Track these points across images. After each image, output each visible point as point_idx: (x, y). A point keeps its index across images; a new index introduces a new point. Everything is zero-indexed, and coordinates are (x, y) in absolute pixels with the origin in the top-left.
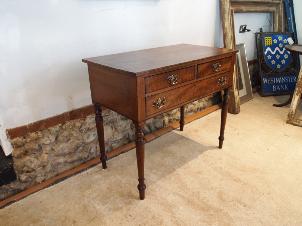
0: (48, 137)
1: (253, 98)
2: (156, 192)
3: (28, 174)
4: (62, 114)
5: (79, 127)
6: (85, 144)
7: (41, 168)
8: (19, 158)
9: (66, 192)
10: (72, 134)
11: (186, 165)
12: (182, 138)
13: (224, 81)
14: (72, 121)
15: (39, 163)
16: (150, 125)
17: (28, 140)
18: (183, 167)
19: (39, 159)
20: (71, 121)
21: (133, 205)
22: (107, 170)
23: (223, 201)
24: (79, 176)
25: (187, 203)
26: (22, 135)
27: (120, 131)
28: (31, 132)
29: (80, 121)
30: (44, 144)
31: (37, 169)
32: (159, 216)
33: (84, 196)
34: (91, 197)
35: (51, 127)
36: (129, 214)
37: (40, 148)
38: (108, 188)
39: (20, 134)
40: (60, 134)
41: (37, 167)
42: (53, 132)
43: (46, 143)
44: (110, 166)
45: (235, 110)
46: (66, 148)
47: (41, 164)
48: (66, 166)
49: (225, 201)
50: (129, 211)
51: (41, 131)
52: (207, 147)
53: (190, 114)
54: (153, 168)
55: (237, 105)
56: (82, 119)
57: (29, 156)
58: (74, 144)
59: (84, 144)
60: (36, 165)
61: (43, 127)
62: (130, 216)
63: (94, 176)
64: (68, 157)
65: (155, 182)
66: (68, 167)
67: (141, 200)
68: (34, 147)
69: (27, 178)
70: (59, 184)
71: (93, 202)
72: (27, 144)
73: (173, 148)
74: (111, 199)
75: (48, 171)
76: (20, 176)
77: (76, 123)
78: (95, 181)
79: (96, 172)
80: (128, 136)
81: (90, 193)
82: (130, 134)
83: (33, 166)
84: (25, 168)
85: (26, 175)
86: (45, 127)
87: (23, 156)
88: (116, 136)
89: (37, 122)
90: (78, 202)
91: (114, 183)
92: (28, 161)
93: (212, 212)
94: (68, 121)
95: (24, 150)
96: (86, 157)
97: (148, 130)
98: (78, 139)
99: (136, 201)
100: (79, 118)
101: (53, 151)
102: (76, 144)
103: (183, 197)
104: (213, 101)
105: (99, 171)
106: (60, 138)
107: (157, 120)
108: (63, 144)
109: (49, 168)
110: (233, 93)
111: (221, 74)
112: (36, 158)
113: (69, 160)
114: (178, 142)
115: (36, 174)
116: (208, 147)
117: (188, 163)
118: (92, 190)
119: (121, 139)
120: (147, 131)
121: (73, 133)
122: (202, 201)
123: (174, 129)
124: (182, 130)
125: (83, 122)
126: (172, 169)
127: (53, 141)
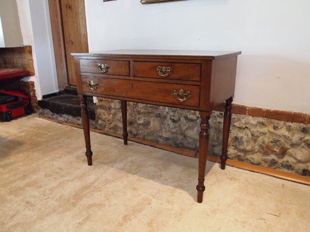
2: (99, 169)
3: (102, 121)
7: (109, 122)
15: (109, 118)
32: (70, 174)
37: (110, 109)
41: (107, 120)
43: (112, 107)
50: (76, 162)
54: (134, 163)
57: (104, 110)
65: (112, 167)
69: (102, 124)
76: (99, 120)
80: (177, 140)
83: (104, 117)
84: (100, 117)
87: (102, 108)
88: (163, 133)
91: (108, 151)
92: (103, 113)
98: (132, 116)
101: (117, 116)
102: (129, 119)
109: (112, 125)
111: (177, 84)
112: (108, 114)
115: (106, 124)
121: (128, 108)
124: (222, 167)
127: (117, 108)
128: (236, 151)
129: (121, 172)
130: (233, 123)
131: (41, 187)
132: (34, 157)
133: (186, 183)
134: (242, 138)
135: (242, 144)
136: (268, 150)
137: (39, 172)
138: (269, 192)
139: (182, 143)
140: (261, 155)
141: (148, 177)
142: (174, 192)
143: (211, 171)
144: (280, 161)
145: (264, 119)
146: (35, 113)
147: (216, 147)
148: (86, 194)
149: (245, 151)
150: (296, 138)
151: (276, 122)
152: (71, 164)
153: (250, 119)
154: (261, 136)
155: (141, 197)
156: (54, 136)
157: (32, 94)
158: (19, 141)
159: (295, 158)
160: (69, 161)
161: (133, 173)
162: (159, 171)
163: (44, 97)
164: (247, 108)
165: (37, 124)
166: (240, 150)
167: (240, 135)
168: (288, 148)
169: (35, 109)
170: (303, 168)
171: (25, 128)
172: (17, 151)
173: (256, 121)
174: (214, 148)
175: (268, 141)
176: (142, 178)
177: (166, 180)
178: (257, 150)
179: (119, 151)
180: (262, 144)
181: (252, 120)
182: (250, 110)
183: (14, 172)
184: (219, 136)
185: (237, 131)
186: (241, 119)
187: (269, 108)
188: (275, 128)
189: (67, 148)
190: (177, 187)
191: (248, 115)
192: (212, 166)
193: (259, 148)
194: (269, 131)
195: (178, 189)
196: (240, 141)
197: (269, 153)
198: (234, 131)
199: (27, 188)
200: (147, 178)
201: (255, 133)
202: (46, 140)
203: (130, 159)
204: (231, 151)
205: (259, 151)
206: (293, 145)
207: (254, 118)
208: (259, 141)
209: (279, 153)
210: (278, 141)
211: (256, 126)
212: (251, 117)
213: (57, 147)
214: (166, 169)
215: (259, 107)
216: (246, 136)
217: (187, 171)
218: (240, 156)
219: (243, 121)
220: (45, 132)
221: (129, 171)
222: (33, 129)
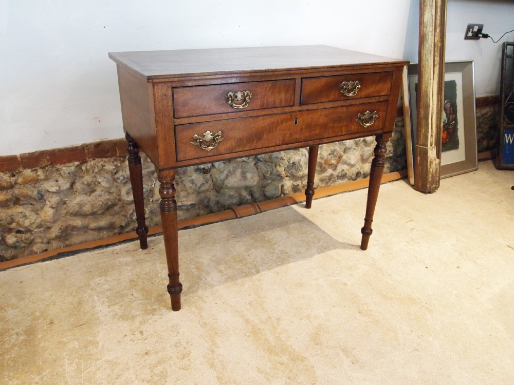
0: (57, 181)
1: (476, 170)
2: (205, 302)
3: (18, 235)
4: (81, 146)
5: (112, 173)
6: (123, 203)
7: (43, 229)
8: (6, 206)
9: (65, 274)
10: (99, 183)
11: (284, 267)
12: (304, 219)
13: (371, 118)
14: (99, 160)
15: (39, 220)
16: (252, 189)
17: (20, 180)
18: (277, 269)
19: (40, 214)
20: (97, 160)
21: (155, 317)
22: (146, 252)
23: (317, 344)
24: (98, 254)
25: (248, 332)
26: (9, 170)
27: (192, 191)
28: (25, 168)
29: (113, 162)
30: (48, 191)
31: (35, 230)
32: (188, 343)
33: (89, 285)
34: (98, 289)
35: (61, 164)
36: (141, 329)
37: (41, 197)
38: (132, 281)
39: (5, 168)
40: (77, 178)
41: (34, 226)
42: (65, 173)
43: (50, 190)
44: (154, 245)
45: (426, 185)
46: (87, 204)
47: (43, 223)
48: (87, 234)
49: (321, 345)
50: (144, 324)
51: (43, 168)
52: (339, 242)
53: (340, 181)
54: (223, 262)
55: (430, 176)
56: (118, 159)
57: (22, 207)
58: (101, 199)
59: (120, 203)
60: (34, 223)
61: (45, 162)
62: (141, 333)
63: (120, 257)
64: (92, 220)
65: (212, 286)
66: (90, 236)
67: (173, 311)
68: (29, 192)
69: (17, 242)
70: (62, 260)
71: (96, 298)
72: (18, 186)
73: (277, 235)
74: (126, 300)
75: (53, 236)
76: (5, 237)
77: (106, 164)
78: (117, 266)
79: (127, 251)
80: (208, 202)
81: (99, 283)
82: (212, 199)
83: (27, 223)
84: (14, 225)
85: (16, 237)
86: (50, 163)
87: (12, 204)
88: (184, 199)
89: (36, 152)
90: (74, 293)
91: (146, 274)
92: (21, 215)
93: (285, 359)
94: (91, 159)
95: (13, 196)
96: (123, 224)
97: (249, 197)
98: (110, 192)
99: (164, 310)
100: (111, 157)
101: (65, 206)
102: (105, 200)
103: (247, 321)
104: (394, 164)
105: (134, 251)
106: (78, 186)
107: (267, 182)
108: (83, 196)
109: (55, 231)
110: (426, 152)
111: (363, 104)
112: (36, 212)
113: (93, 225)
114: (290, 226)
115: (32, 237)
116: (342, 243)
117: (289, 265)
118: (106, 280)
119: (192, 204)
120: (245, 199)
121: (100, 180)
122: (277, 335)
123: (296, 203)
124: (308, 206)
125: (119, 165)
126: (254, 271)
127: (65, 188)
128: (292, 181)
129: (239, 282)
134: (300, 161)
135: (300, 169)
139: (218, 202)
141: (279, 264)
142: (333, 257)
143: (306, 216)
144: (336, 173)
147: (267, 187)
155: (325, 286)
159: (349, 164)
166: (296, 179)
167: (296, 158)
168: (342, 155)
170: (356, 172)
175: (327, 154)
180: (321, 161)
196: (298, 167)
197: (327, 168)
198: (289, 156)
204: (287, 184)
206: (344, 151)
209: (335, 164)
210: (335, 151)
214: (269, 242)
216: (304, 157)
217: (290, 230)
218: (298, 185)
221: (246, 274)
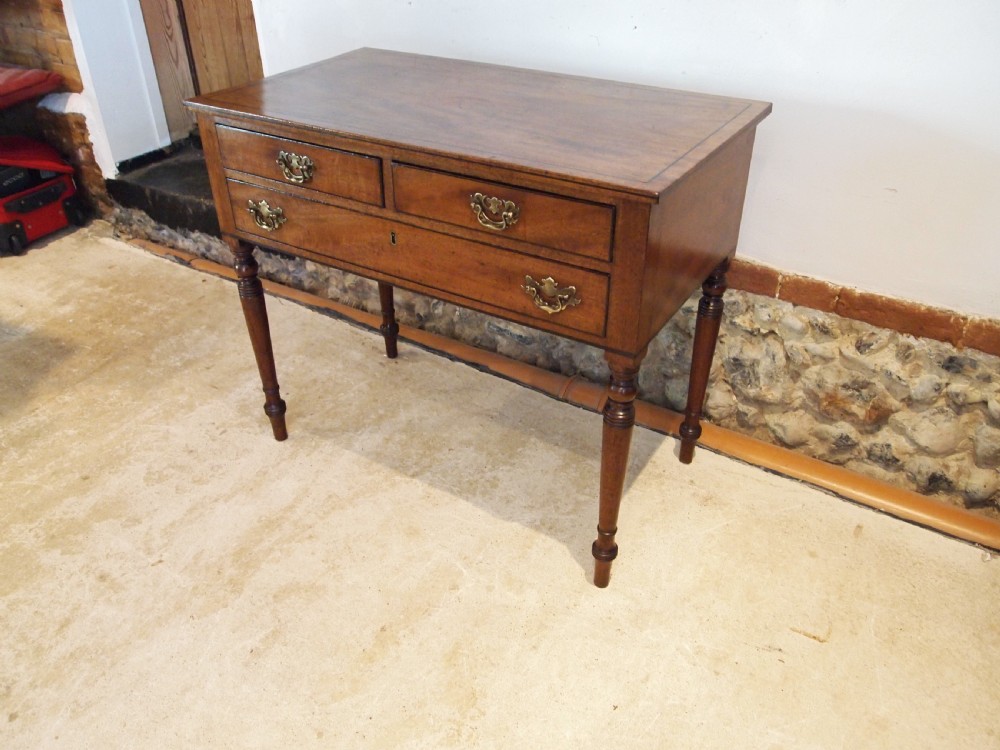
2: (309, 455)
22: (383, 362)
25: (267, 517)
32: (223, 474)
36: (229, 429)
44: (406, 361)
54: (414, 433)
62: (224, 432)
63: (357, 350)
65: (348, 447)
78: (337, 357)
91: (336, 384)
105: (380, 352)
111: (536, 257)
128: (734, 398)
129: (376, 466)
130: (733, 317)
131: (137, 521)
132: (110, 404)
133: (569, 513)
134: (755, 363)
135: (753, 380)
136: (831, 408)
137: (129, 463)
138: (813, 555)
139: (569, 359)
140: (808, 416)
141: (455, 489)
142: (529, 548)
143: (649, 467)
144: (866, 442)
145: (831, 318)
146: (101, 218)
147: (674, 381)
148: (271, 550)
149: (761, 403)
150: (921, 384)
151: (867, 328)
152: (224, 436)
153: (785, 310)
154: (815, 364)
155: (429, 563)
156: (167, 317)
157: (81, 154)
158: (57, 340)
159: (913, 441)
160: (217, 424)
161: (411, 472)
162: (489, 467)
163: (124, 167)
164: (780, 278)
165: (110, 268)
166: (746, 400)
167: (751, 353)
168: (893, 408)
169: (101, 204)
170: (932, 471)
171: (72, 284)
172: (56, 379)
173: (804, 318)
174: (668, 384)
175: (835, 381)
176: (436, 492)
177: (508, 502)
178: (797, 403)
179: (370, 385)
180: (817, 390)
181: (793, 315)
182: (788, 283)
183: (53, 463)
184: (684, 350)
185: (743, 342)
186: (756, 306)
187: (849, 286)
188: (862, 349)
189: (208, 368)
190: (537, 528)
191: (779, 298)
192: (652, 451)
193: (804, 396)
194: (841, 353)
195: (543, 536)
196: (749, 373)
197: (835, 417)
198: (733, 340)
199: (97, 524)
200: (452, 492)
201: (798, 353)
202: (141, 334)
203: (403, 416)
204: (719, 397)
205: (804, 406)
206: (910, 402)
207: (799, 308)
208: (807, 378)
209: (864, 421)
210: (866, 385)
211: (802, 333)
212: (788, 307)
213: (178, 364)
214: (510, 457)
215: (819, 277)
216: (769, 360)
217: (574, 466)
218: (746, 414)
219: (764, 314)
220: (138, 301)
221: (401, 466)
222: (98, 289)
